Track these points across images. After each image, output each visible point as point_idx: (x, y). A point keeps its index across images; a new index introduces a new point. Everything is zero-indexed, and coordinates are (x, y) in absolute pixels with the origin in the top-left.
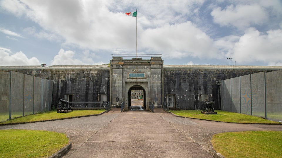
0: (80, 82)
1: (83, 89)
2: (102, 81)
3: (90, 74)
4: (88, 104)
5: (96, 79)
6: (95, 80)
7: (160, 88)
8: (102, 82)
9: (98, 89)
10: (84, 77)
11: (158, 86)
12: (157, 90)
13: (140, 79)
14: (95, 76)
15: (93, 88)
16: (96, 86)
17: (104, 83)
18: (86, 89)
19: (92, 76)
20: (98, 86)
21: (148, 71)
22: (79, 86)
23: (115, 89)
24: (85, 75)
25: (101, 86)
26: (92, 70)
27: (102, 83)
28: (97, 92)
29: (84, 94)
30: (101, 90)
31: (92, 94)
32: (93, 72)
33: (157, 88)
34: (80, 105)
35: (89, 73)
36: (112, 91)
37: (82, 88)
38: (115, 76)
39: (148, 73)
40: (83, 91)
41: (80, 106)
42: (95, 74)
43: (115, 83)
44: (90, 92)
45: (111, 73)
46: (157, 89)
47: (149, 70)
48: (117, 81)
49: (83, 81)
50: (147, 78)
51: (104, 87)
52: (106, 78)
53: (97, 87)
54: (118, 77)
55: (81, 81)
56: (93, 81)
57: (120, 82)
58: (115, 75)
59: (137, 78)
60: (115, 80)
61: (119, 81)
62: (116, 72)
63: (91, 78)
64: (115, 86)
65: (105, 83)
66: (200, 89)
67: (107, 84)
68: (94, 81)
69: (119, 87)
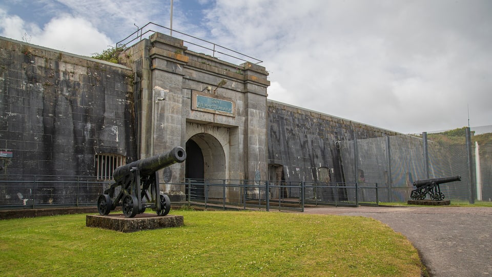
0: (14, 94)
1: (28, 125)
2: (107, 106)
3: (58, 71)
4: (55, 190)
5: (83, 96)
6: (79, 99)
7: (264, 147)
8: (104, 111)
9: (92, 132)
10: (32, 79)
11: (260, 141)
12: (260, 151)
13: (221, 117)
14: (79, 84)
15: (72, 128)
16: (86, 121)
17: (112, 115)
18: (45, 128)
19: (67, 83)
20: (91, 122)
21: (238, 98)
22: (11, 114)
23: (161, 137)
24: (39, 72)
25: (102, 123)
26: (67, 59)
27: (106, 115)
28: (92, 143)
29: (37, 149)
30: (105, 137)
31: (71, 151)
32: (70, 68)
33: (259, 145)
34: (20, 196)
35: (53, 66)
36: (148, 146)
37: (23, 122)
38: (163, 94)
39: (238, 101)
40: (33, 135)
41: (17, 198)
42: (77, 76)
43: (161, 117)
44: (61, 140)
45: (145, 83)
46: (259, 148)
47: (240, 95)
48: (167, 114)
49: (29, 93)
50: (237, 117)
51: (115, 130)
52: (119, 96)
53: (89, 126)
54: (170, 99)
55: (17, 91)
56: (72, 102)
57: (175, 116)
58: (163, 91)
59: (217, 112)
60: (163, 109)
61: (173, 112)
62: (164, 83)
63: (62, 91)
64: (160, 130)
65: (116, 114)
66: (317, 157)
67: (123, 120)
68: (75, 101)
69: (172, 132)
